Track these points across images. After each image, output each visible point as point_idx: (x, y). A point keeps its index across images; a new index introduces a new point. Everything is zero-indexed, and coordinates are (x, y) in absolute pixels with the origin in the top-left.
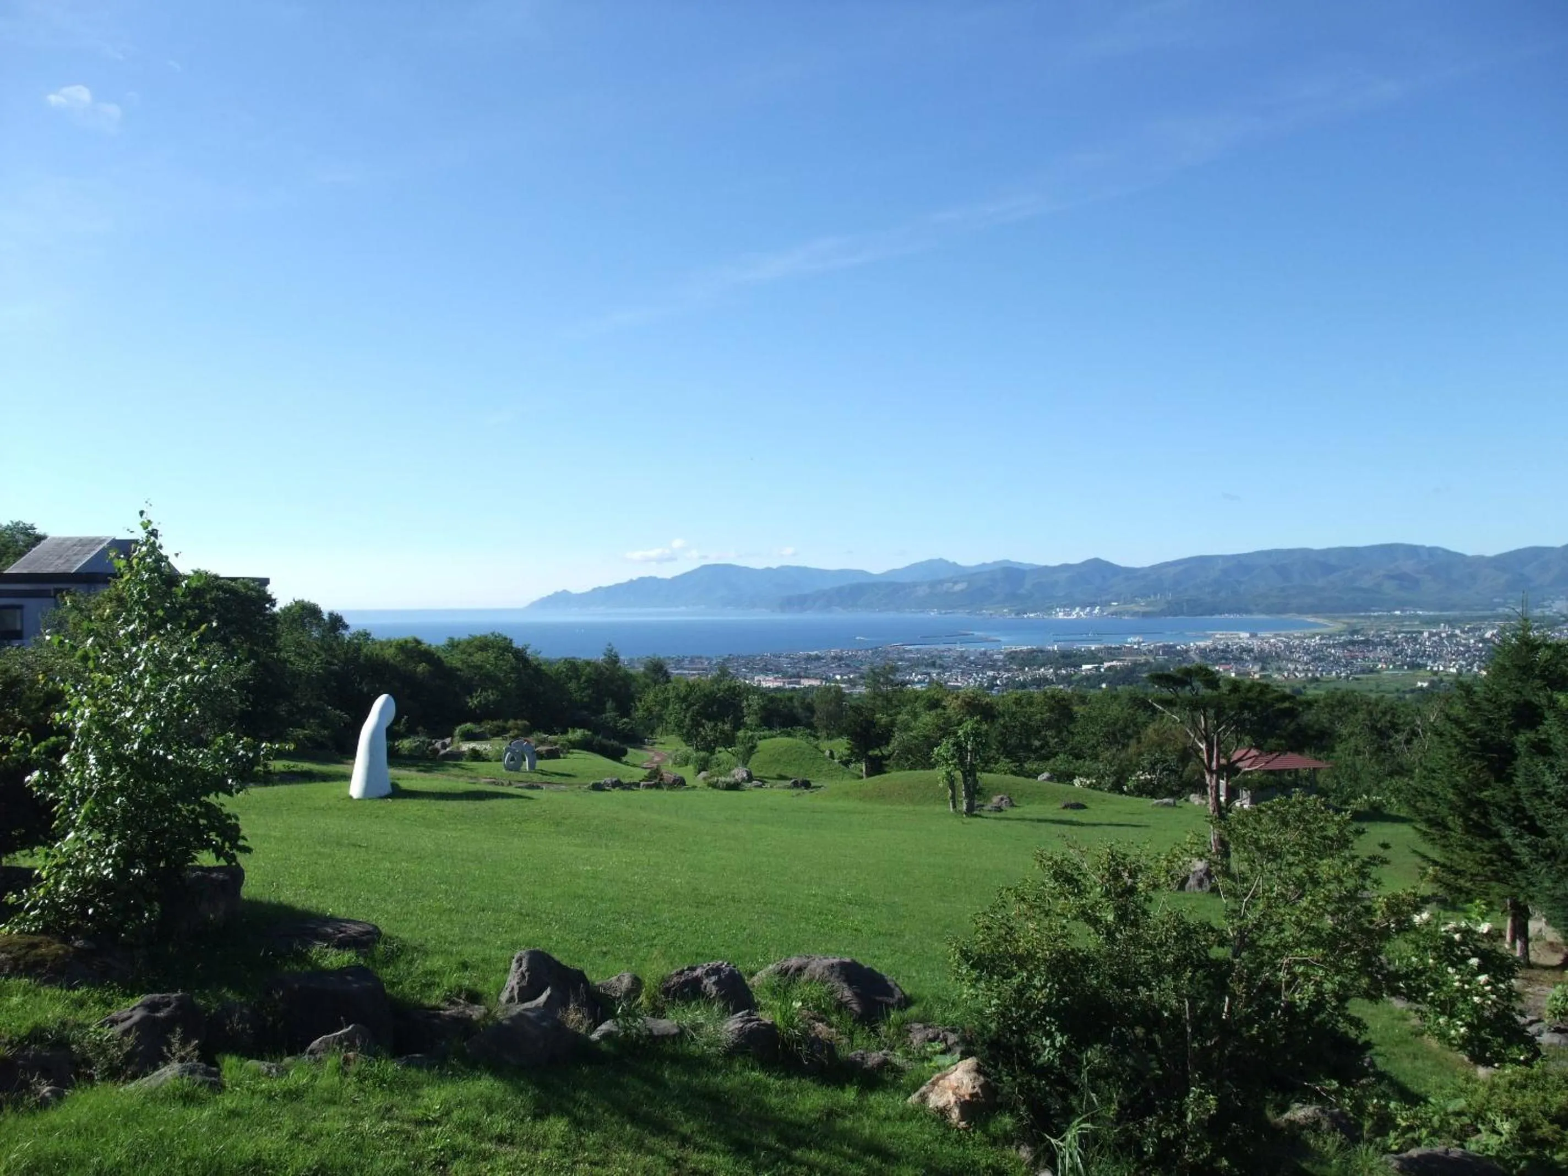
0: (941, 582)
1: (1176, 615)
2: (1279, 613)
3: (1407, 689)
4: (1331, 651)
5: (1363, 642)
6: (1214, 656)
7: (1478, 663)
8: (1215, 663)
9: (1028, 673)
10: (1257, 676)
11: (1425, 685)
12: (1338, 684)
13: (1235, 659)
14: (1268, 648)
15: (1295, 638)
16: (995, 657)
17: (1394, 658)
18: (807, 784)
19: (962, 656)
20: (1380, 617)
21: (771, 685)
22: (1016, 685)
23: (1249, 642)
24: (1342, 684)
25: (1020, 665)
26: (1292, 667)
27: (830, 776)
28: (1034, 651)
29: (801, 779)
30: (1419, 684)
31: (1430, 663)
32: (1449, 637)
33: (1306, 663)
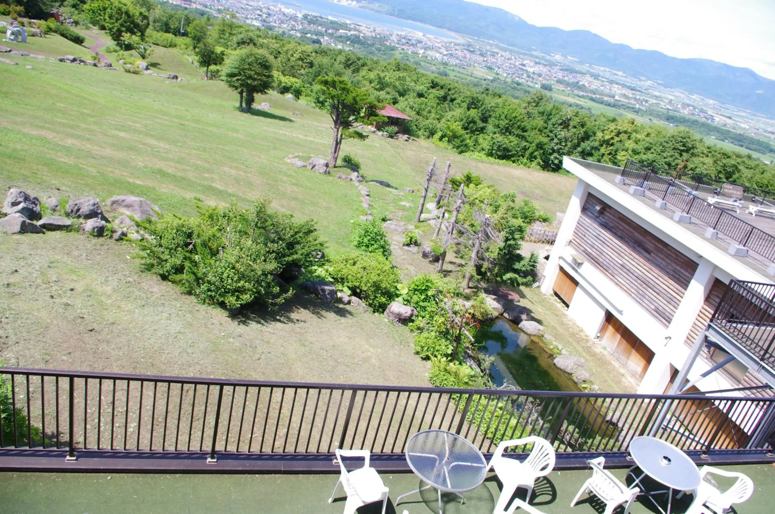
3: (483, 78)
4: (457, 52)
5: (472, 52)
6: (404, 41)
7: (516, 74)
8: (403, 45)
9: (313, 27)
10: (420, 56)
11: (491, 78)
12: (455, 68)
13: (412, 44)
14: (429, 44)
15: (443, 41)
16: (298, 15)
17: (483, 63)
18: (176, 77)
19: (280, 10)
20: (483, 42)
21: (175, 3)
22: (305, 32)
23: (422, 38)
24: (457, 69)
25: (309, 22)
26: (438, 55)
27: (189, 74)
28: (318, 17)
29: (173, 74)
30: (489, 77)
31: (497, 69)
32: (508, 59)
33: (444, 55)
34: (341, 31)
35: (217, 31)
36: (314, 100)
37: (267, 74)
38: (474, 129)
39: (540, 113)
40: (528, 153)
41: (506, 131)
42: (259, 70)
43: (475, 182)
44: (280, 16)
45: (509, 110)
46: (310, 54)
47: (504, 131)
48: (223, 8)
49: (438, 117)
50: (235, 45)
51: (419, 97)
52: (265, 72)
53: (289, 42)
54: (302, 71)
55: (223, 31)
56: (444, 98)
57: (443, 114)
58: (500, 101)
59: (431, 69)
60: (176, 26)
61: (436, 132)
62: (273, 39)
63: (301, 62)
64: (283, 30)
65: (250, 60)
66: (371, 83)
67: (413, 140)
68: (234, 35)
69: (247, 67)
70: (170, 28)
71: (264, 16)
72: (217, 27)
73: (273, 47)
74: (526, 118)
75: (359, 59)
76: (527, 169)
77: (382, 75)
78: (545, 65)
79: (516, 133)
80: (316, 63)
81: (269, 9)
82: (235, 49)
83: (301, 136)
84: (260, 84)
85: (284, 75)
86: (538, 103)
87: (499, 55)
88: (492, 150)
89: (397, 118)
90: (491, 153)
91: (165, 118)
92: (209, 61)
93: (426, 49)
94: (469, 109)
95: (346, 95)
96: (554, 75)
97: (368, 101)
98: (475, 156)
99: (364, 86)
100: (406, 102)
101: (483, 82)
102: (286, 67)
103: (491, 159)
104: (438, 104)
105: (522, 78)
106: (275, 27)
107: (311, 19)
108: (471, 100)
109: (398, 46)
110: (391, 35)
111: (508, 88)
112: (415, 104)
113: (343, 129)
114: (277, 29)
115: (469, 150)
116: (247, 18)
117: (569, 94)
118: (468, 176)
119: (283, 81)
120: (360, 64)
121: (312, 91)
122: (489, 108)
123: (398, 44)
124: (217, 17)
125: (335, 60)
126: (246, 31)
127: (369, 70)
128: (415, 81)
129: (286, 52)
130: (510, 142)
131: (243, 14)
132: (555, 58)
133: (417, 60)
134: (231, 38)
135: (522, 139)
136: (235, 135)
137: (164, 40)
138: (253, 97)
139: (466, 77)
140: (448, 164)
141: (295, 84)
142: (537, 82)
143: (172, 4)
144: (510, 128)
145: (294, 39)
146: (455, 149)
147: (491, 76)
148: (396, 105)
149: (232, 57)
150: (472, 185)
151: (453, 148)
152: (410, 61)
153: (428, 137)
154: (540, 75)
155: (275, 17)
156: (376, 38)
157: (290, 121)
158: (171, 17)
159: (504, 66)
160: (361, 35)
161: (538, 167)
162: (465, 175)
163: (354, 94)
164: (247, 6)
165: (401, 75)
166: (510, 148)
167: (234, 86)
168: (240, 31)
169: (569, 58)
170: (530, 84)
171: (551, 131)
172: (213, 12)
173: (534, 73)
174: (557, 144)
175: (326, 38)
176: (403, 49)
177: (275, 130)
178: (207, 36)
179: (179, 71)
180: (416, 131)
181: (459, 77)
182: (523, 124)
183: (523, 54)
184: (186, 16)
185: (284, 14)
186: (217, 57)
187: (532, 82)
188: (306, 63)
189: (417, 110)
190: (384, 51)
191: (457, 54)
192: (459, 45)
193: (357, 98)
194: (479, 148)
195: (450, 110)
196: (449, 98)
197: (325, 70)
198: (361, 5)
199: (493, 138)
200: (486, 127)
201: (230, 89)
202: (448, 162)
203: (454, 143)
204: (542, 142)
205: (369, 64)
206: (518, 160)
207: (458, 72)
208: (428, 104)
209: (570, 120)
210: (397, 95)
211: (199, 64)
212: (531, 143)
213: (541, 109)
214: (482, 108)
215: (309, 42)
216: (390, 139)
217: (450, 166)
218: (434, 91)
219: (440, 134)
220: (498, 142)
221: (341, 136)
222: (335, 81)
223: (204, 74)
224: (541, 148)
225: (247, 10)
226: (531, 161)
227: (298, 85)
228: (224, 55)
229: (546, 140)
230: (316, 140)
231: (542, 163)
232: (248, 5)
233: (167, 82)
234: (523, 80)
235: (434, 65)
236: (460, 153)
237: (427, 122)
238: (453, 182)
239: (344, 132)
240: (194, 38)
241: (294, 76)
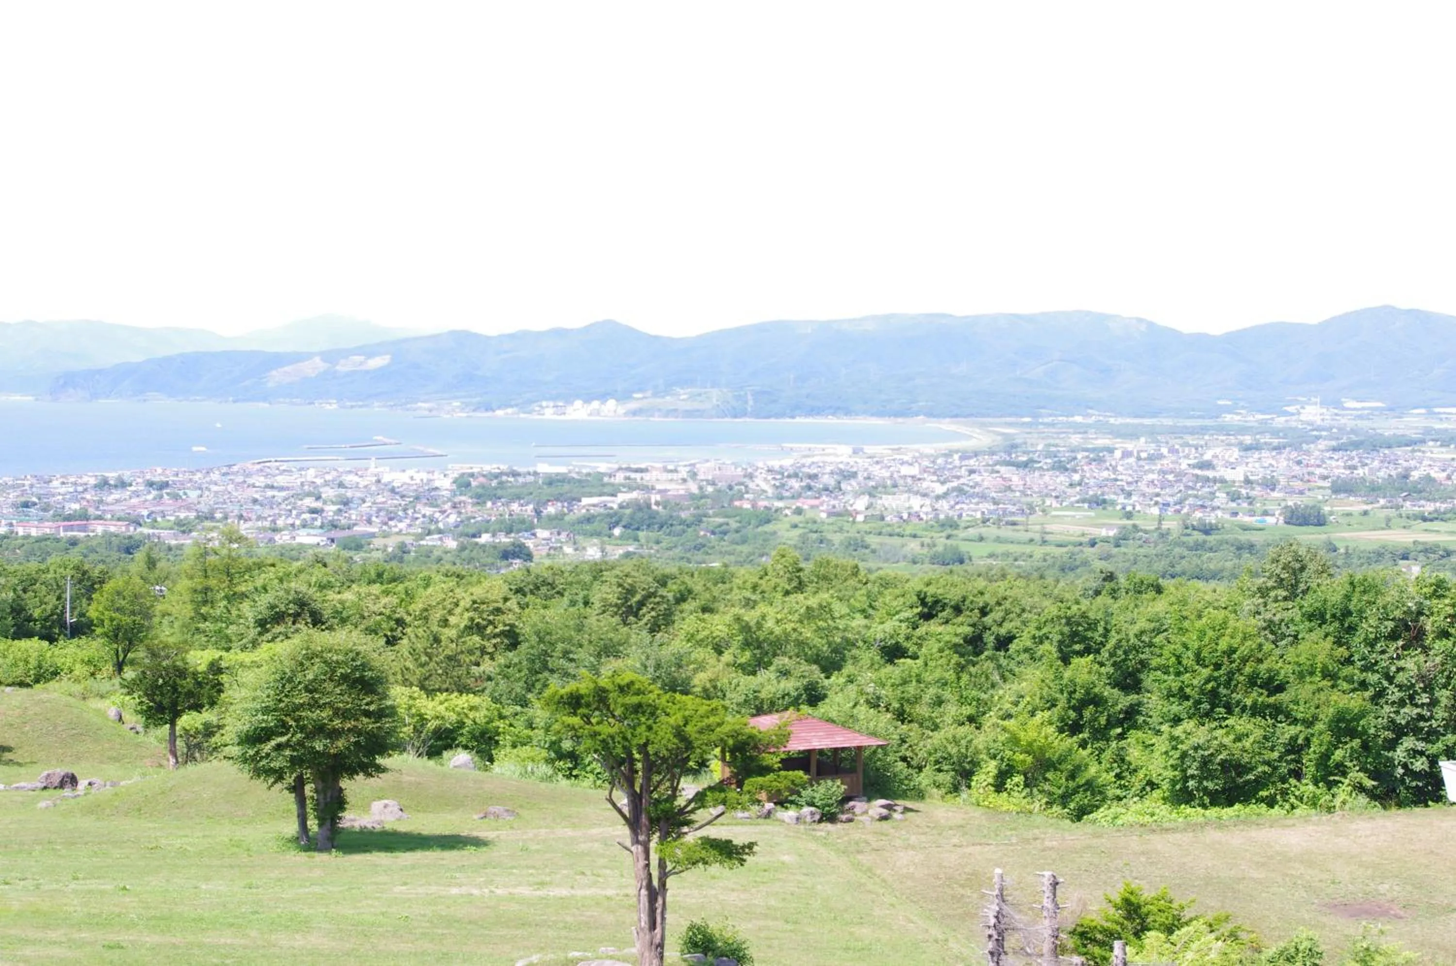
0: (346, 353)
1: (735, 417)
2: (897, 414)
3: (1085, 540)
4: (976, 477)
5: (1025, 465)
6: (795, 484)
7: (1191, 501)
8: (796, 496)
9: (492, 510)
10: (860, 518)
11: (1111, 533)
12: (984, 531)
13: (826, 489)
14: (880, 473)
15: (923, 456)
16: (437, 484)
17: (1070, 491)
18: (71, 780)
19: (379, 481)
20: (1052, 425)
21: (34, 532)
22: (471, 531)
23: (852, 461)
24: (991, 531)
25: (478, 496)
26: (916, 503)
27: (116, 760)
28: (502, 474)
29: (60, 771)
30: (1104, 533)
31: (1121, 499)
32: (1151, 458)
33: (938, 498)
34: (585, 501)
35: (187, 597)
36: (544, 753)
37: (372, 708)
38: (1103, 720)
39: (1310, 617)
40: (1309, 759)
41: (1214, 706)
42: (344, 700)
43: (1161, 919)
44: (380, 499)
45: (1202, 634)
46: (500, 605)
47: (1206, 706)
48: (192, 515)
49: (968, 710)
50: (253, 632)
51: (891, 661)
52: (366, 701)
53: (427, 583)
54: (488, 666)
55: (206, 590)
56: (975, 643)
57: (983, 696)
58: (1160, 606)
59: (906, 550)
60: (49, 607)
61: (975, 764)
62: (370, 582)
63: (476, 638)
64: (400, 539)
65: (310, 676)
66: (719, 650)
67: (907, 810)
68: (244, 596)
69: (303, 698)
70: (30, 619)
71: (331, 509)
72: (184, 584)
73: (375, 608)
74: (1268, 647)
75: (663, 582)
76: (1326, 817)
77: (751, 617)
78: (1278, 448)
79: (1249, 702)
80: (525, 629)
81: (341, 485)
82: (255, 644)
83: (525, 891)
84: (357, 743)
85: (430, 693)
86: (1294, 586)
87: (1118, 454)
88: (1185, 779)
89: (836, 750)
90: (1185, 789)
91: (53, 935)
92: (175, 704)
93: (872, 493)
94: (1066, 660)
95: (650, 728)
96: (1318, 471)
97: (726, 728)
98: (1129, 818)
99: (701, 667)
100: (852, 689)
101: (1089, 551)
102: (432, 665)
103: (1193, 813)
104: (961, 668)
105: (1214, 509)
106: (373, 535)
107: (482, 486)
108: (1066, 629)
109: (780, 504)
110: (751, 476)
111: (1177, 550)
112: (883, 685)
113: (663, 839)
114: (378, 542)
115: (1104, 800)
116: (275, 530)
117: (1388, 520)
118: (1127, 902)
119: (429, 714)
120: (670, 596)
121: (530, 726)
122: (1133, 640)
123: (781, 498)
124: (180, 547)
125: (586, 603)
126: (281, 580)
127: (705, 610)
128: (863, 611)
129: (424, 617)
130: (1238, 739)
131: (259, 518)
132: (1303, 417)
133: (853, 534)
134: (234, 612)
135: (1274, 716)
136: (299, 941)
137: (15, 665)
138: (341, 790)
139: (1028, 549)
140: (1047, 881)
141: (471, 715)
142: (1269, 507)
143: (27, 537)
144: (1223, 691)
145: (439, 560)
146: (1056, 809)
147: (1110, 526)
148: (823, 708)
149: (248, 677)
150: (1152, 937)
151: (1049, 804)
152: (830, 543)
153: (955, 789)
154: (1271, 484)
155: (364, 508)
156: (703, 497)
157: (478, 842)
158: (29, 583)
159: (1142, 486)
160: (655, 498)
161: (1363, 799)
162: (1118, 901)
163: (675, 719)
164: (270, 493)
165: (813, 602)
166: (1246, 759)
167: (269, 772)
168: (259, 583)
169: (1350, 404)
170: (1247, 519)
171: (1369, 667)
172: (164, 533)
173: (1248, 482)
174: (1402, 703)
175: (542, 534)
176: (799, 511)
177: (433, 889)
178: (156, 620)
179: (78, 758)
180: (908, 778)
181: (1007, 555)
182: (1263, 667)
183: (1192, 431)
184: (77, 568)
185: (393, 491)
186: (199, 684)
187: (1252, 513)
188: (495, 636)
189: (896, 705)
190: (737, 531)
191: (977, 484)
192: (976, 454)
193: (688, 728)
194: (1137, 782)
195: (1004, 679)
196: (989, 639)
197: (560, 646)
198: (633, 405)
199: (1173, 738)
200: (1140, 704)
201: (260, 785)
202: (1047, 874)
203: (1047, 787)
204: (1348, 710)
205: (698, 588)
206: (1284, 793)
207: (998, 540)
208: (928, 677)
209: (1420, 613)
210: (815, 673)
211: (142, 719)
212: (1309, 723)
213: (1309, 602)
214: (1109, 646)
215: (490, 560)
216: (829, 826)
217: (1055, 884)
218: (933, 627)
219: (992, 767)
220: (1196, 748)
221: (662, 864)
222: (604, 690)
223: (164, 748)
224: (1353, 733)
225: (271, 503)
226: (1330, 785)
227: (480, 716)
228: (220, 671)
229: (1355, 702)
230: (579, 893)
231: (1369, 783)
232: (272, 487)
233: (42, 805)
234: (1219, 513)
235: (915, 536)
236: (1079, 819)
237: (938, 738)
238: (1083, 935)
239: (668, 850)
240: (114, 636)
241: (463, 689)
